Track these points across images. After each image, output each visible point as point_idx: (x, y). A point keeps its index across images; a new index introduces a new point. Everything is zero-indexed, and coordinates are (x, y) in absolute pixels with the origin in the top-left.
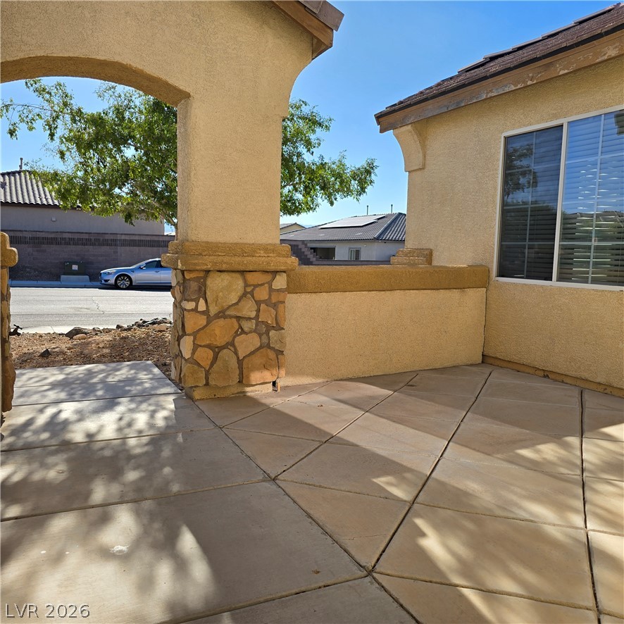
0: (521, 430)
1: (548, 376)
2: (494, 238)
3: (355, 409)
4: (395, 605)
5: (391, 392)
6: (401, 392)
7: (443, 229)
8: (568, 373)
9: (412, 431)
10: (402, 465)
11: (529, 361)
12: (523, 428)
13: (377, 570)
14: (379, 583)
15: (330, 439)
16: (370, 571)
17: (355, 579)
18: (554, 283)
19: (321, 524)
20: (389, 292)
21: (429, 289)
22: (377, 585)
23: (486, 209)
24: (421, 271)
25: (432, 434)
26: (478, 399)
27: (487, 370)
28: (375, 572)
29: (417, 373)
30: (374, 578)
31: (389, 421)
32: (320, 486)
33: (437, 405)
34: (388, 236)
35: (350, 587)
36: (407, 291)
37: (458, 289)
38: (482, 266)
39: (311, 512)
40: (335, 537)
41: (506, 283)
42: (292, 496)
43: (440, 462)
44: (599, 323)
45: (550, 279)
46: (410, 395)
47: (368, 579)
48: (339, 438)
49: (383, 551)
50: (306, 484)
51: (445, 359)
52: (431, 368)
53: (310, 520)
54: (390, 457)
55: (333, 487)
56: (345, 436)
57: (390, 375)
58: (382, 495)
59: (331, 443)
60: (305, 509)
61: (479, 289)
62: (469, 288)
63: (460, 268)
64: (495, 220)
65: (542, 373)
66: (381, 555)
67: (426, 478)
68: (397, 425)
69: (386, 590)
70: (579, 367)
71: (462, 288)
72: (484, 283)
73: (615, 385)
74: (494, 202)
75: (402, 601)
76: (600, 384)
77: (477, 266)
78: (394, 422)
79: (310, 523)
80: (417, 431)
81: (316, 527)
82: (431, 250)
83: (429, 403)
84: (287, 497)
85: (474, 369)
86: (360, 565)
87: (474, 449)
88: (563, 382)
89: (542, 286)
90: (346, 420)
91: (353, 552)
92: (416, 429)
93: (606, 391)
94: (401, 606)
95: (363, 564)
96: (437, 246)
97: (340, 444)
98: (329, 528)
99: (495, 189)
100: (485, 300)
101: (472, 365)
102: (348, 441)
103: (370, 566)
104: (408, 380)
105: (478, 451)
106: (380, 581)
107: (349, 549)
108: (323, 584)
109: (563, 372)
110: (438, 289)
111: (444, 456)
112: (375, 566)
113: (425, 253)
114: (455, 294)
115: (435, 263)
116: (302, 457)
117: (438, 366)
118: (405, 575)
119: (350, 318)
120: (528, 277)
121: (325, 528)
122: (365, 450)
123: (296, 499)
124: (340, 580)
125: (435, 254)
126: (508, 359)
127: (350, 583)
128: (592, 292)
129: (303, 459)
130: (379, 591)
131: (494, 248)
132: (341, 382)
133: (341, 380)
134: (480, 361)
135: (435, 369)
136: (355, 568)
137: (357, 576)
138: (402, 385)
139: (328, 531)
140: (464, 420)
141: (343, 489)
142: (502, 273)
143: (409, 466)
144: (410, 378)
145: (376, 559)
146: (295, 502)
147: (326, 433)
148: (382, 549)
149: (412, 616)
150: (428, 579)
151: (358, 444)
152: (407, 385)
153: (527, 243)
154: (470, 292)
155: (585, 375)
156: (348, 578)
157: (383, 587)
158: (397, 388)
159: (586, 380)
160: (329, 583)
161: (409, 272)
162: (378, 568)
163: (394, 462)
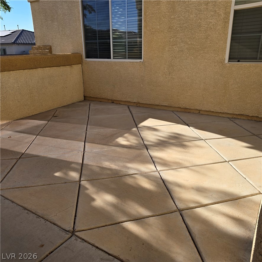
0: (113, 129)
1: (113, 102)
2: (82, 39)
3: (30, 135)
4: (94, 248)
5: (46, 122)
6: (51, 121)
7: (55, 35)
8: (122, 100)
9: (65, 141)
10: (67, 161)
11: (105, 97)
12: (113, 128)
13: (77, 230)
14: (80, 238)
15: (22, 156)
16: (72, 232)
17: (66, 241)
18: (112, 60)
19: (34, 212)
20: (35, 69)
21: (55, 67)
22: (80, 240)
23: (76, 24)
24: (49, 57)
25: (75, 140)
26: (89, 118)
27: (88, 103)
28: (76, 232)
29: (56, 109)
30: (77, 236)
31: (51, 138)
32: (26, 187)
33: (72, 124)
34: (19, 41)
35: (65, 247)
36: (44, 68)
37: (69, 65)
38: (77, 53)
39: (25, 206)
40: (45, 217)
41: (90, 61)
42: (9, 198)
43: (85, 154)
44: (133, 76)
45: (110, 58)
46: (57, 122)
47: (73, 238)
48: (27, 154)
49: (75, 216)
50: (16, 188)
51: (68, 101)
52: (62, 106)
53: (26, 211)
54: (59, 158)
55: (33, 185)
56: (30, 152)
57: (43, 112)
58: (63, 182)
59: (23, 158)
60: (21, 204)
61: (79, 65)
62: (74, 64)
63: (68, 55)
64: (81, 29)
65: (111, 101)
66: (75, 219)
67: (81, 165)
68: (56, 139)
69: (86, 241)
70: (126, 97)
71: (70, 65)
72: (80, 62)
73: (141, 102)
74: (79, 20)
75: (97, 245)
76: (135, 103)
77: (75, 53)
78: (54, 138)
79: (27, 213)
80: (67, 140)
81: (32, 215)
82: (51, 46)
83: (68, 124)
84: (7, 201)
85: (82, 103)
86: (66, 231)
87: (97, 144)
88: (120, 104)
89: (107, 62)
90: (27, 143)
91: (59, 224)
92: (66, 139)
93: (137, 106)
94: (97, 247)
95: (68, 229)
96: (53, 44)
97: (29, 157)
98: (40, 213)
99: (79, 13)
100: (81, 70)
101: (80, 102)
102: (33, 155)
103: (71, 229)
104: (53, 114)
105: (100, 144)
106: (81, 236)
107: (56, 222)
108: (48, 252)
109: (120, 100)
110: (59, 66)
111: (86, 150)
112: (74, 227)
113: (48, 48)
114: (68, 68)
115: (53, 53)
116: (8, 171)
117: (65, 104)
118: (92, 227)
119: (15, 86)
120: (100, 58)
121: (37, 214)
122: (44, 157)
123: (13, 200)
124: (58, 245)
125: (53, 48)
126: (96, 97)
127: (64, 245)
128: (129, 63)
129: (9, 172)
130: (82, 243)
131: (82, 44)
132: (17, 121)
133: (17, 120)
134: (83, 100)
135: (64, 106)
136: (63, 234)
137: (66, 238)
138: (51, 117)
139: (39, 214)
140: (88, 129)
141: (40, 184)
142: (87, 57)
143: (70, 160)
144: (54, 113)
145: (73, 222)
146: (13, 202)
147: (18, 153)
148: (74, 215)
149: (105, 252)
150: (104, 224)
151: (39, 155)
152: (53, 116)
153: (98, 41)
154: (75, 67)
155: (129, 100)
156: (62, 242)
157: (83, 240)
158: (49, 119)
159: (129, 102)
160: (51, 250)
161: (44, 58)
162: (77, 229)
163: (62, 161)
